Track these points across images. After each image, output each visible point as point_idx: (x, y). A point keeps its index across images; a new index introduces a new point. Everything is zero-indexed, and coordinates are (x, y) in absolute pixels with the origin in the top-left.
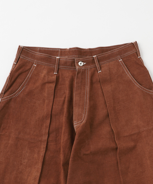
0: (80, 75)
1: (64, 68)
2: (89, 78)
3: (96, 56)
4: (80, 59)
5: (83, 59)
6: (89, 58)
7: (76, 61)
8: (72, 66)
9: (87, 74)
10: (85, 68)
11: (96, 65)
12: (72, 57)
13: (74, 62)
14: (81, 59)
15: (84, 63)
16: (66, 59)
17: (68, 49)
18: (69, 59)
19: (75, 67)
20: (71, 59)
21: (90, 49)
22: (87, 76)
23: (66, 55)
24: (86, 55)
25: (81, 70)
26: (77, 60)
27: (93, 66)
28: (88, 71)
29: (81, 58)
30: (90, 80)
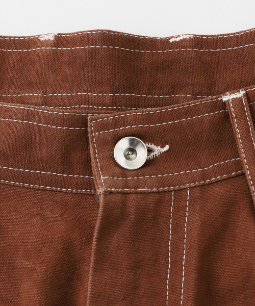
0: (119, 239)
1: (16, 177)
2: (188, 257)
3: (240, 94)
4: (124, 122)
5: (149, 119)
6: (188, 112)
7: (93, 135)
8: (67, 166)
9: (178, 228)
10: (162, 182)
11: (239, 165)
12: (70, 102)
13: (83, 138)
14: (136, 120)
15: (158, 150)
16: (29, 116)
17: (46, 43)
18: (49, 119)
19: (91, 174)
20: (63, 121)
21: (199, 42)
22: (177, 249)
23: (30, 86)
24: (174, 89)
25: (132, 201)
26: (104, 126)
27: (220, 170)
28: (180, 209)
29: (137, 106)
30: (193, 276)
